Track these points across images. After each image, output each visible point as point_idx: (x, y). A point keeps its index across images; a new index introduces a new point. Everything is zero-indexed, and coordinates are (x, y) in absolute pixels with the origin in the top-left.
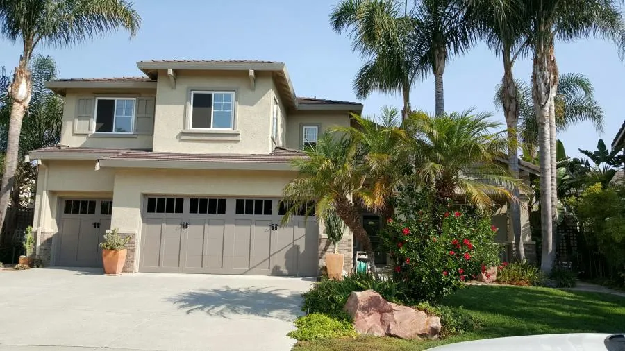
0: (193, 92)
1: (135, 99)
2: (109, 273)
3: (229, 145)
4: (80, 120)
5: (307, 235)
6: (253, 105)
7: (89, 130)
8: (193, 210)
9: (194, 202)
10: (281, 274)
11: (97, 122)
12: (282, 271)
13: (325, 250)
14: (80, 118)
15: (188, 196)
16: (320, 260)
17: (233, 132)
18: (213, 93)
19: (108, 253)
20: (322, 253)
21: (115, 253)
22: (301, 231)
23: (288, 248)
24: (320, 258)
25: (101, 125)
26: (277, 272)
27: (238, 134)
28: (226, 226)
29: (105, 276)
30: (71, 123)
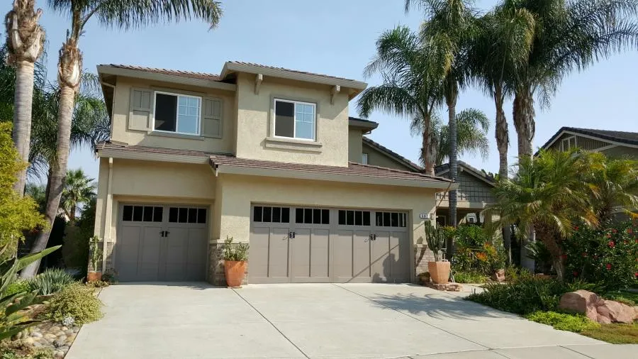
0: (275, 100)
1: (201, 98)
2: (233, 286)
3: (312, 156)
4: (137, 114)
5: (400, 245)
6: (332, 118)
7: (148, 127)
8: (299, 220)
9: (299, 211)
10: (380, 281)
11: (156, 119)
12: (381, 279)
13: (421, 258)
14: (136, 112)
15: (293, 206)
16: (417, 268)
17: (316, 143)
18: (295, 103)
19: (234, 265)
20: (419, 262)
21: (242, 264)
22: (395, 241)
23: (385, 257)
24: (417, 265)
25: (162, 122)
26: (377, 280)
27: (320, 146)
28: (331, 236)
29: (229, 289)
30: (124, 117)
